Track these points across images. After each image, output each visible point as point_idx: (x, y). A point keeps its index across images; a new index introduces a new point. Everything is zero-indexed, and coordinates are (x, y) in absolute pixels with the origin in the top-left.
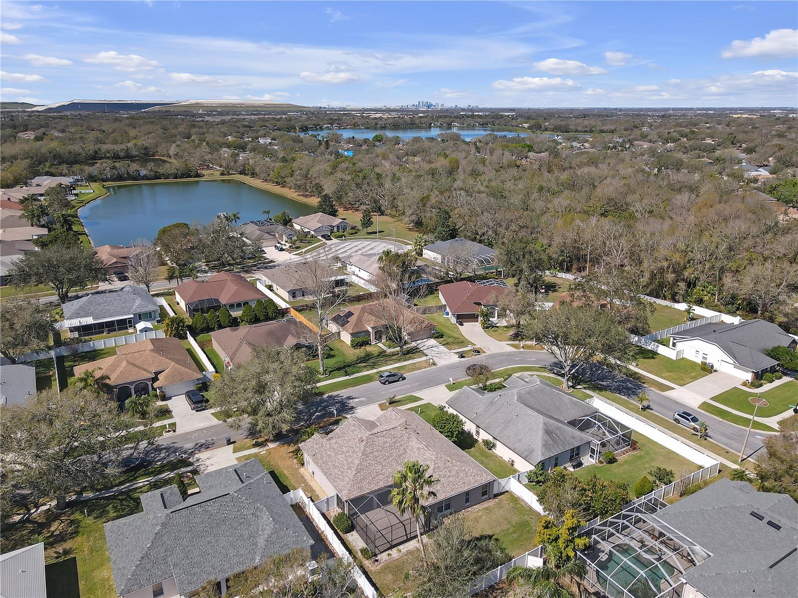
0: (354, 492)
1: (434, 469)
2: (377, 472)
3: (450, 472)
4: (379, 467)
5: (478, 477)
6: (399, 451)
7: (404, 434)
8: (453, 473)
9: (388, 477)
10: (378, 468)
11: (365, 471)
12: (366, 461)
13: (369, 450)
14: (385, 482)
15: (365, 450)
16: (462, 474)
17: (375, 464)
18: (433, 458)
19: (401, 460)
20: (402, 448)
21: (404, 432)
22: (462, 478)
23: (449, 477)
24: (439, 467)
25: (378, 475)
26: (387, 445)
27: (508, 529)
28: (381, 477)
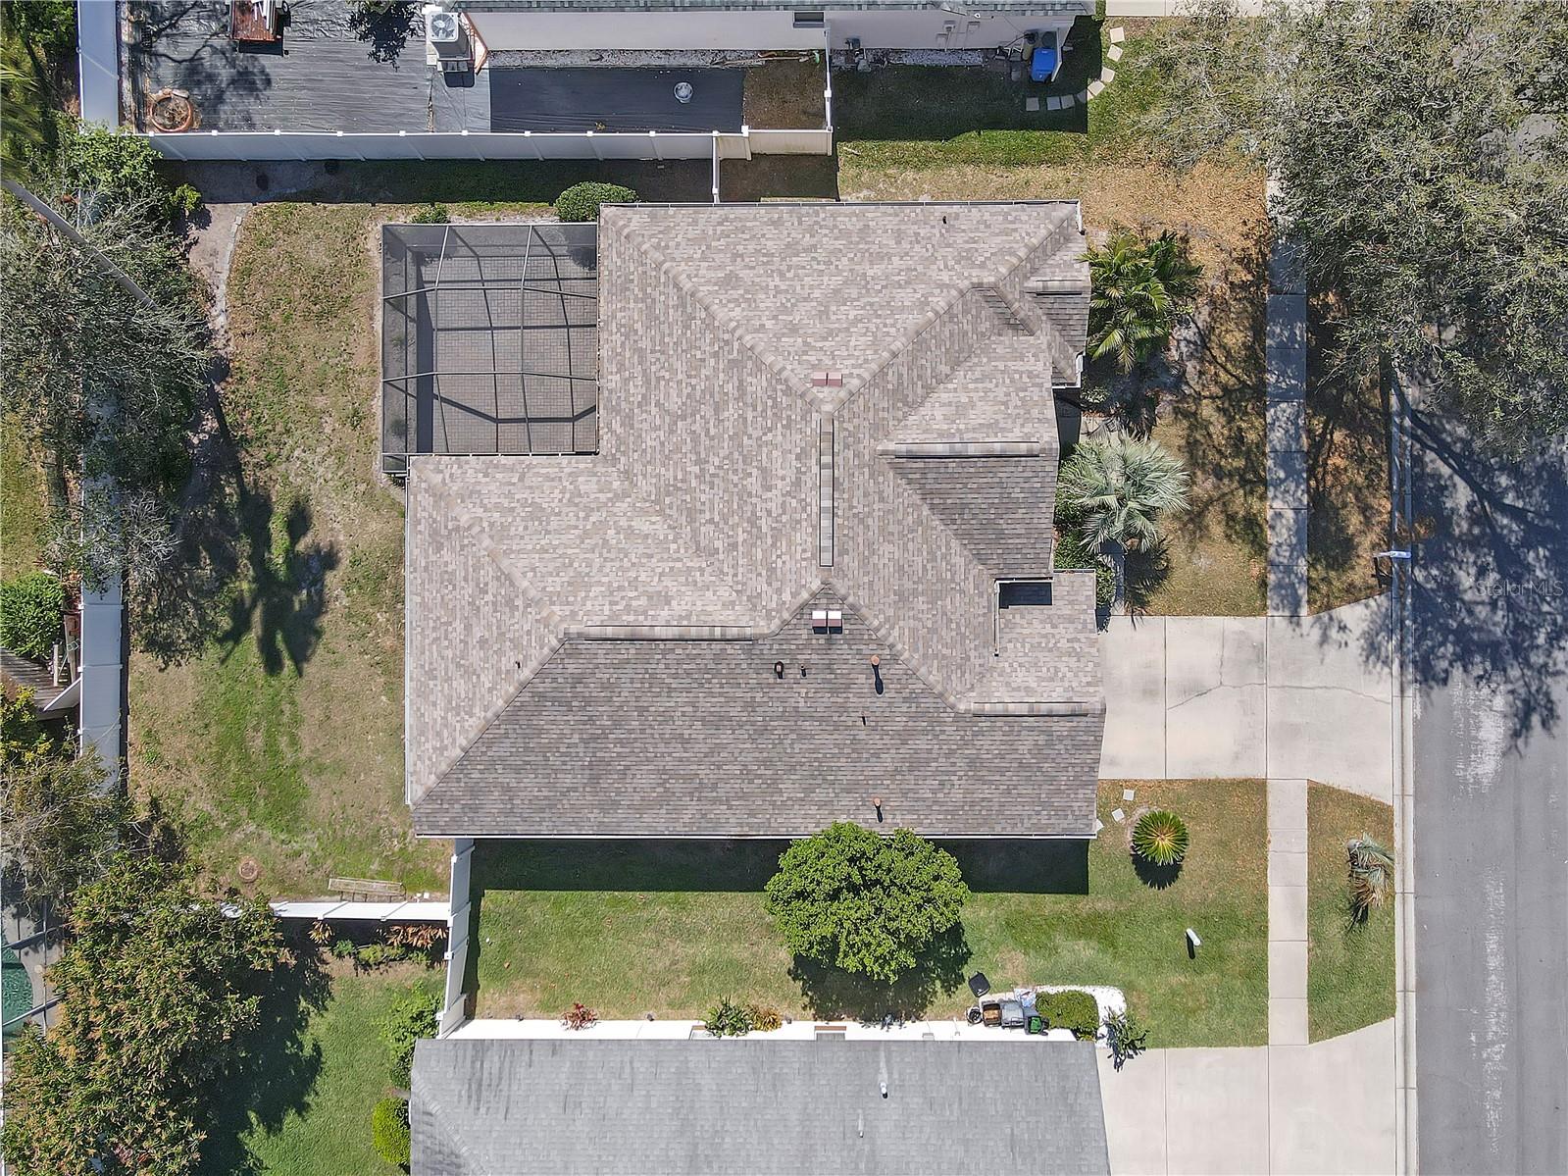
0: (619, 255)
1: (512, 584)
2: (658, 379)
3: (483, 642)
4: (674, 403)
5: (435, 749)
6: (711, 521)
7: (779, 592)
8: (475, 655)
9: (628, 421)
10: (673, 393)
11: (678, 331)
12: (716, 355)
13: (757, 385)
14: (614, 397)
15: (759, 366)
16: (460, 685)
17: (694, 388)
18: (556, 608)
19: (674, 512)
20: (718, 544)
21: (786, 596)
22: (448, 679)
23: (468, 628)
24: (514, 608)
25: (648, 382)
26: (753, 483)
27: (294, 741)
28: (636, 390)
